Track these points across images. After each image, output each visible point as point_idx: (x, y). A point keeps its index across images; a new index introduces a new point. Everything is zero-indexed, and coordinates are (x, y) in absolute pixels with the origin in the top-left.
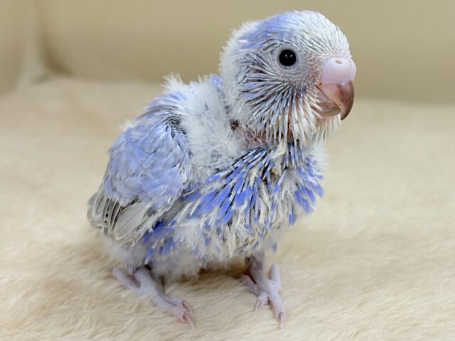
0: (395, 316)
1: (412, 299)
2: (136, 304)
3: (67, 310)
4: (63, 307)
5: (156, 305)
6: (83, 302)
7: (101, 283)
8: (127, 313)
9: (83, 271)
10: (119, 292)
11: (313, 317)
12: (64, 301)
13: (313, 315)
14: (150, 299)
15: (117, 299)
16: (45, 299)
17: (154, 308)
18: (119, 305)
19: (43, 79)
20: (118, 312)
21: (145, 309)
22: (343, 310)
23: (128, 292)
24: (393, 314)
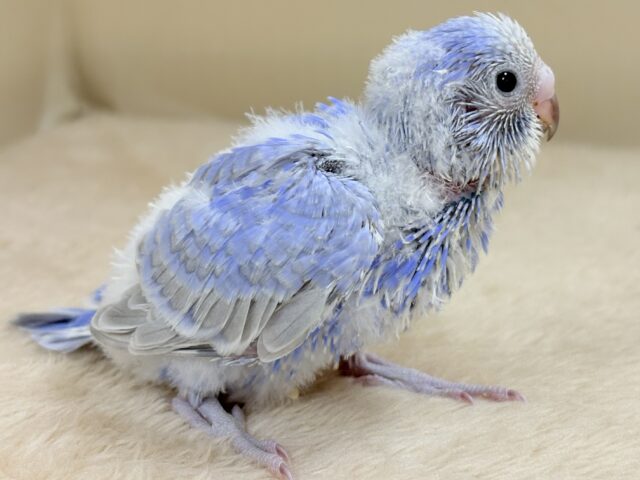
0: (588, 469)
1: (613, 443)
2: (209, 451)
3: (109, 460)
4: (104, 455)
5: (238, 452)
6: (132, 448)
7: (158, 418)
8: (196, 463)
9: (132, 401)
10: (184, 431)
11: (467, 471)
12: (105, 447)
13: (466, 467)
14: (229, 442)
15: (181, 443)
16: (78, 443)
17: (235, 457)
18: (184, 452)
19: (75, 116)
20: (183, 463)
21: (223, 458)
22: (511, 459)
23: (197, 432)
24: (584, 466)
